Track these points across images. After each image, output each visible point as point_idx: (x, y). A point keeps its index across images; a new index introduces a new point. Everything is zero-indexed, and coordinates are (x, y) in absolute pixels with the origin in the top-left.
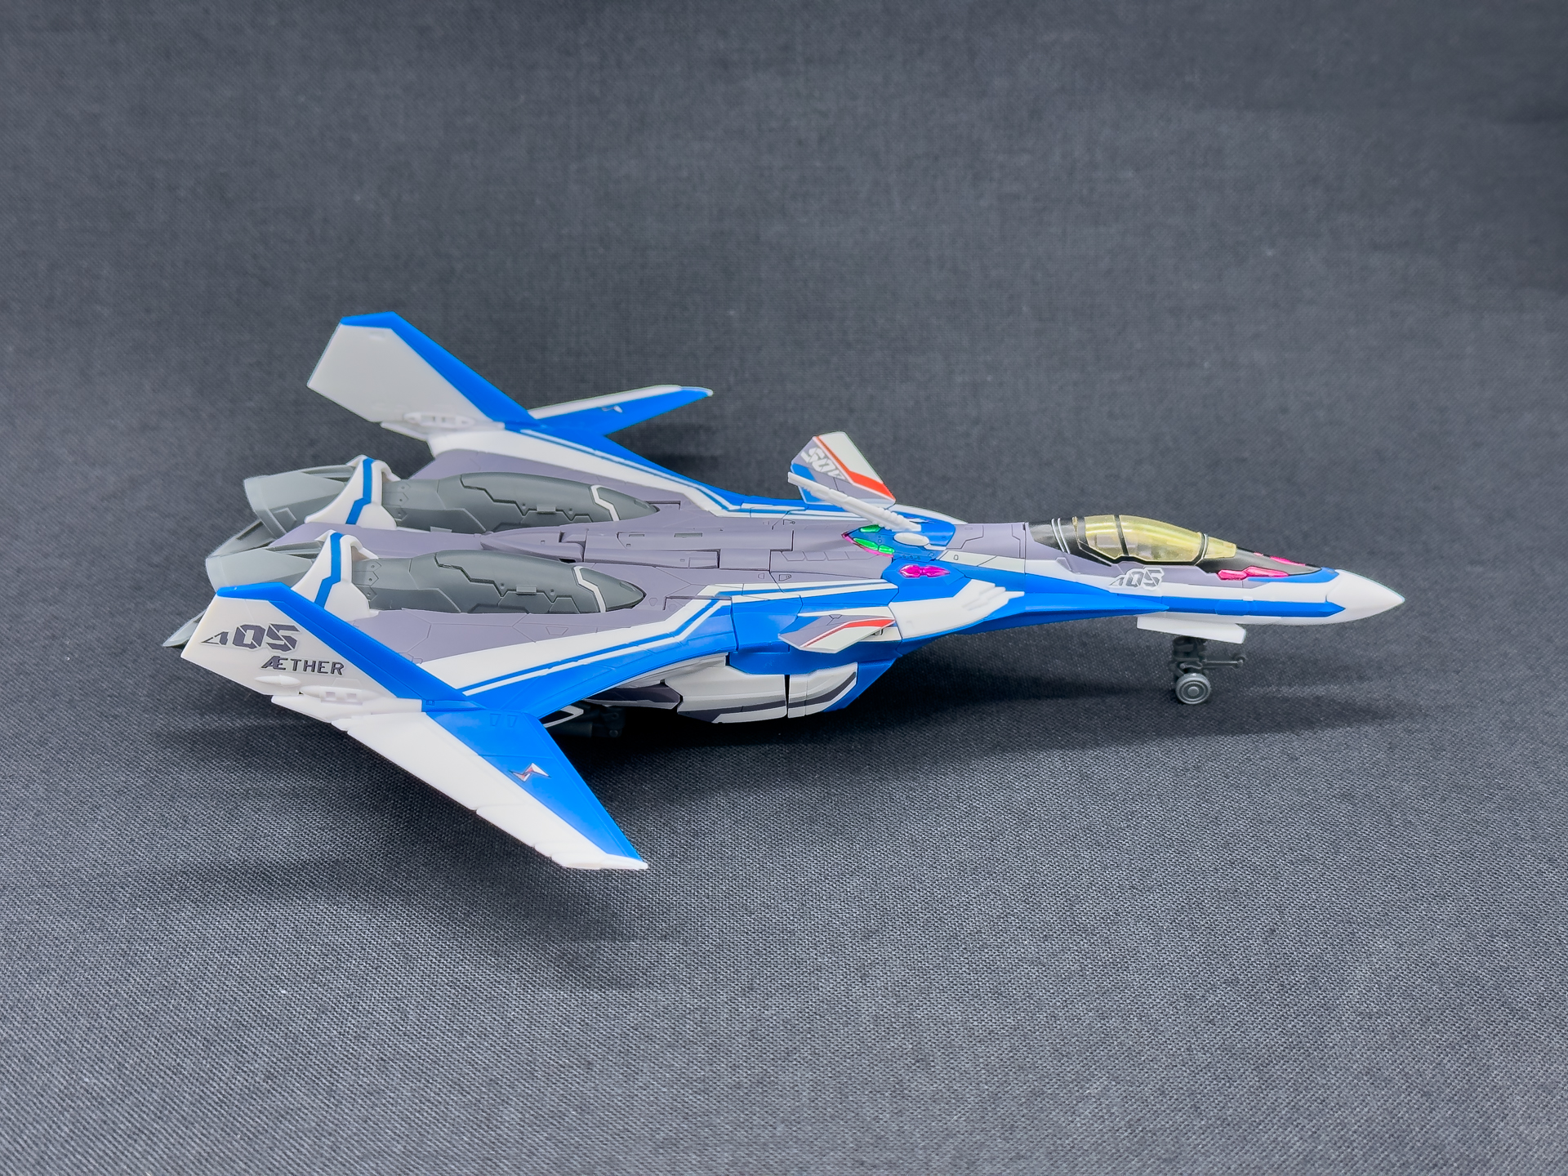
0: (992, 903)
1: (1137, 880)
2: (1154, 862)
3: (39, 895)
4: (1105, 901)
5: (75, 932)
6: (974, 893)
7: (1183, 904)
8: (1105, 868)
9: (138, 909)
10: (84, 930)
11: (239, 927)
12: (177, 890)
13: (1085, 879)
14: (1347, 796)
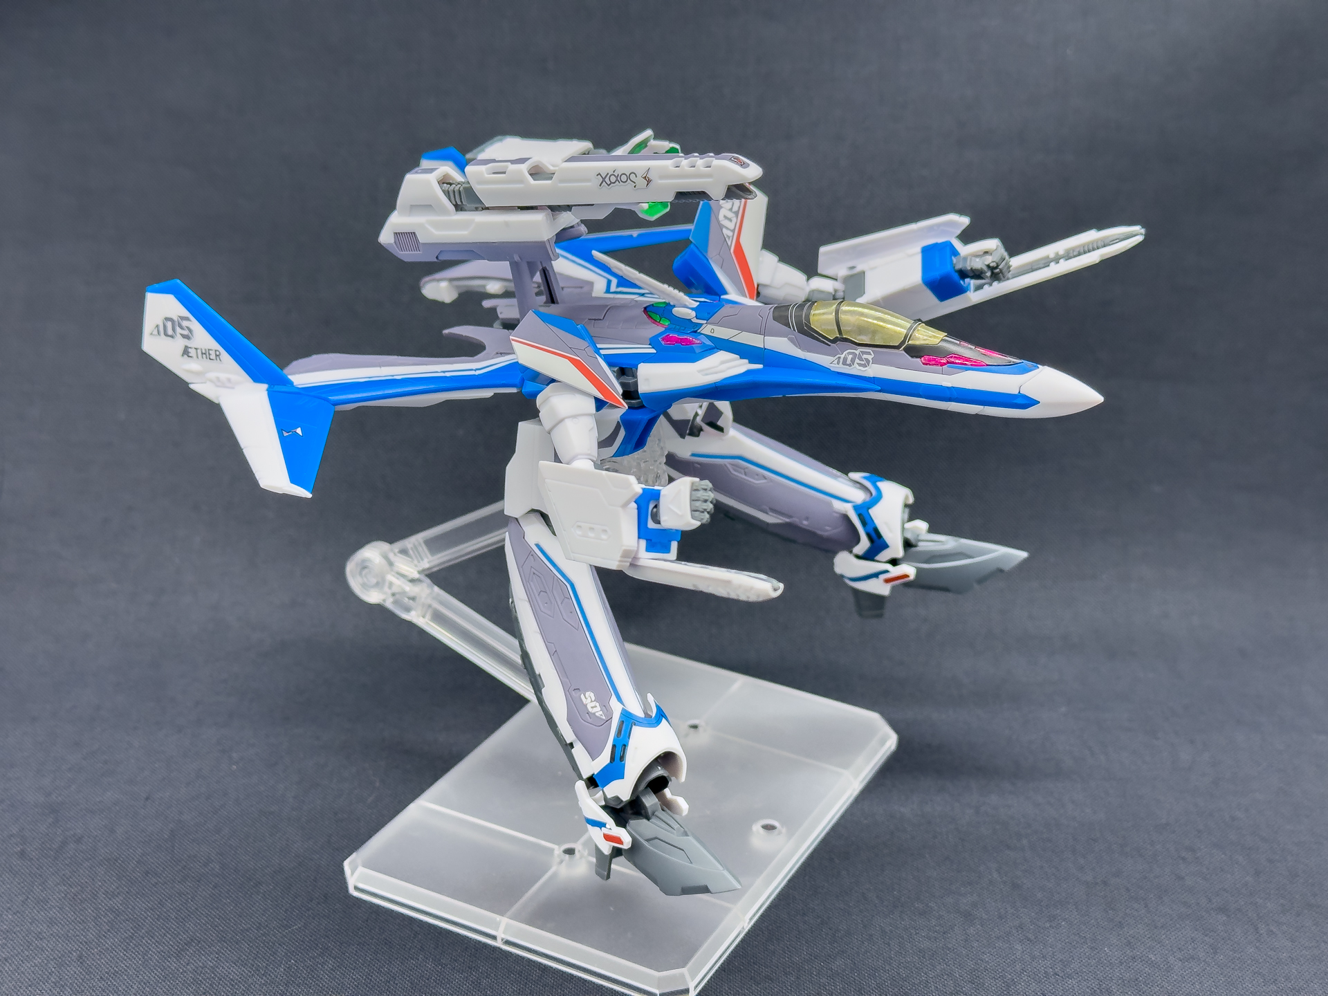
0: (946, 982)
1: (1059, 968)
2: (1071, 954)
3: (218, 948)
4: (1034, 984)
5: (245, 976)
6: (931, 974)
7: (1095, 989)
8: (1033, 958)
9: (292, 961)
10: (253, 975)
11: (368, 978)
12: (321, 949)
13: (1018, 967)
14: (1223, 910)
